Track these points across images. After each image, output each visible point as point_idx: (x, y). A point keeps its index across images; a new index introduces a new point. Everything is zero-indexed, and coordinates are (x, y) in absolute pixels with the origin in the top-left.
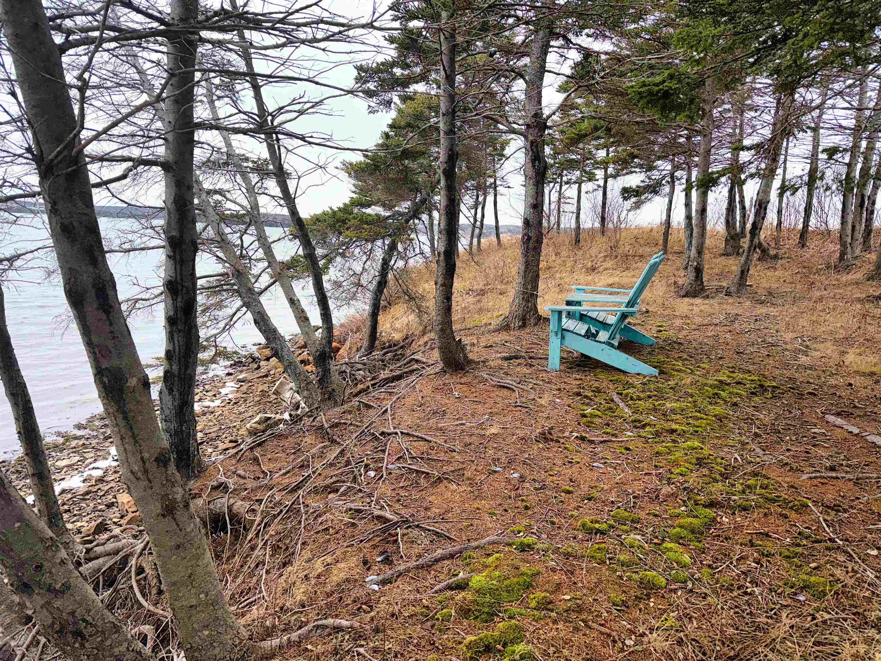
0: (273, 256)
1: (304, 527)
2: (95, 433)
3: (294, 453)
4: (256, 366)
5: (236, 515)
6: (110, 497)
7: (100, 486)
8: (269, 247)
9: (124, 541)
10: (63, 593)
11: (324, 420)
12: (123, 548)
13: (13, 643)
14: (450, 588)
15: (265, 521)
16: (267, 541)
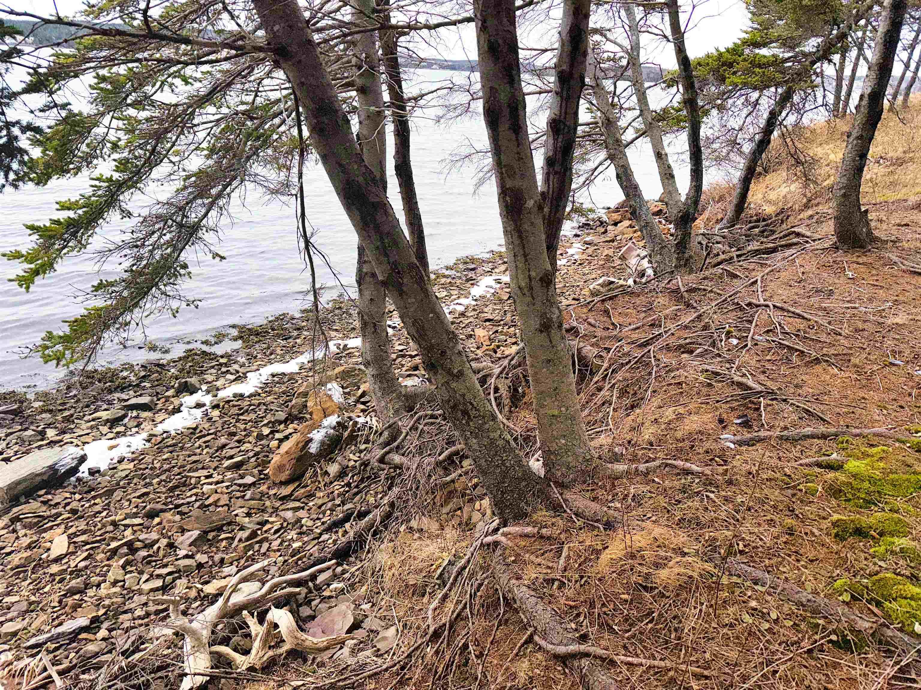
0: (647, 104)
1: (655, 378)
2: (459, 274)
3: (645, 311)
4: (603, 230)
5: (585, 358)
6: (470, 329)
7: (462, 319)
8: (644, 93)
9: (484, 363)
10: (458, 377)
11: (680, 284)
12: (483, 369)
13: (400, 423)
14: (819, 465)
15: (613, 367)
16: (614, 384)
